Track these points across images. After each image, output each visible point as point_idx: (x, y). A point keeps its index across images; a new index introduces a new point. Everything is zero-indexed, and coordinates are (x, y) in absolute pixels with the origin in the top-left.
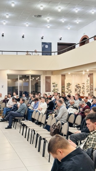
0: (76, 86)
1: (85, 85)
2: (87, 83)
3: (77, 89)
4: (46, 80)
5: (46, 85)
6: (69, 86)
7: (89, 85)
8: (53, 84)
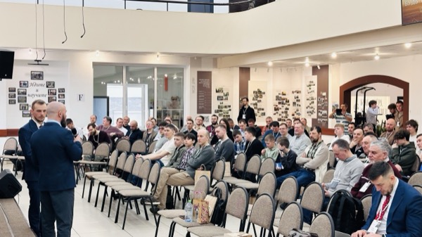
0: (278, 98)
1: (303, 97)
2: (310, 91)
3: (280, 106)
4: (198, 81)
5: (198, 95)
6: (259, 99)
7: (315, 95)
8: (217, 92)
